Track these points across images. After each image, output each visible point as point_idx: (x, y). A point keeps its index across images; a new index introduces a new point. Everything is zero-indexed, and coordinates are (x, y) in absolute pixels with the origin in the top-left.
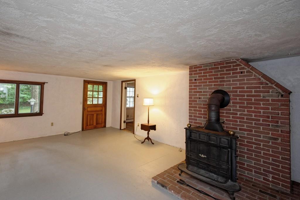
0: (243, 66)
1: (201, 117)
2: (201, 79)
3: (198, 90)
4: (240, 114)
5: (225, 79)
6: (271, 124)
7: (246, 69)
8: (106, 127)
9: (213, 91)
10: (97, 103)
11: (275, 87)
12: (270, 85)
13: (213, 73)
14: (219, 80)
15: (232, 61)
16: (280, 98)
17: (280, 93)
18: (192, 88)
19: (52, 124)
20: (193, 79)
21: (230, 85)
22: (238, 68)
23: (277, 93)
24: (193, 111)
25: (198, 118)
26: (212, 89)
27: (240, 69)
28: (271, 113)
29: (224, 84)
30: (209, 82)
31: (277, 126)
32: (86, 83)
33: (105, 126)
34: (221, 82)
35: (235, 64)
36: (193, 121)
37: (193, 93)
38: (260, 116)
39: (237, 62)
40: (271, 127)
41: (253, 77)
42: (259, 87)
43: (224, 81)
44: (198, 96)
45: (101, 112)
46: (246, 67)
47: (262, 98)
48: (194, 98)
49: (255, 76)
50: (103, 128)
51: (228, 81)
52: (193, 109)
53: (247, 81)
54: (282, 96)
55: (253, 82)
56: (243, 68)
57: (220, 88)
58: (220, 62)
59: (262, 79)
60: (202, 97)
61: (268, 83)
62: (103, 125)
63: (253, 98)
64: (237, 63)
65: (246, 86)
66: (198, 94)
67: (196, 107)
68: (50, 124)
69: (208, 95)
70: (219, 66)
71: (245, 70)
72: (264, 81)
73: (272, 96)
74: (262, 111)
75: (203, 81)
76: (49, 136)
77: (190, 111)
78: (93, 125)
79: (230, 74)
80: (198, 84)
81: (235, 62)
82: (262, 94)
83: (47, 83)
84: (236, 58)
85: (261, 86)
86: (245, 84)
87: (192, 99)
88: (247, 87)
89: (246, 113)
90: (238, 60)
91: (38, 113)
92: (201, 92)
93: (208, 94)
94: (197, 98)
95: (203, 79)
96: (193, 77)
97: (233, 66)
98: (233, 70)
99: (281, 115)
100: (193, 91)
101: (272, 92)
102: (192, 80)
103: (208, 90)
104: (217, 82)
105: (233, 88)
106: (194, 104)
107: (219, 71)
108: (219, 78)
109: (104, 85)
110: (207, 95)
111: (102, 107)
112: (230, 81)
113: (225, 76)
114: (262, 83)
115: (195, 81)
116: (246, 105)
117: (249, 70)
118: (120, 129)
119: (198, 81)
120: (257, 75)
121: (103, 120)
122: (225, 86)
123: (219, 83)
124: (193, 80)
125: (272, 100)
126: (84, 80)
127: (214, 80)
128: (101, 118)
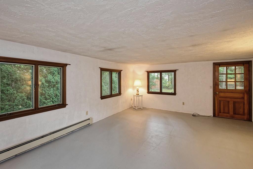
10: (234, 88)
19: (183, 104)
32: (216, 66)
45: (243, 100)
68: (182, 104)
76: (181, 113)
78: (229, 113)
83: (178, 70)
91: (173, 93)
109: (246, 65)
111: (244, 94)
126: (214, 63)
128: (242, 108)
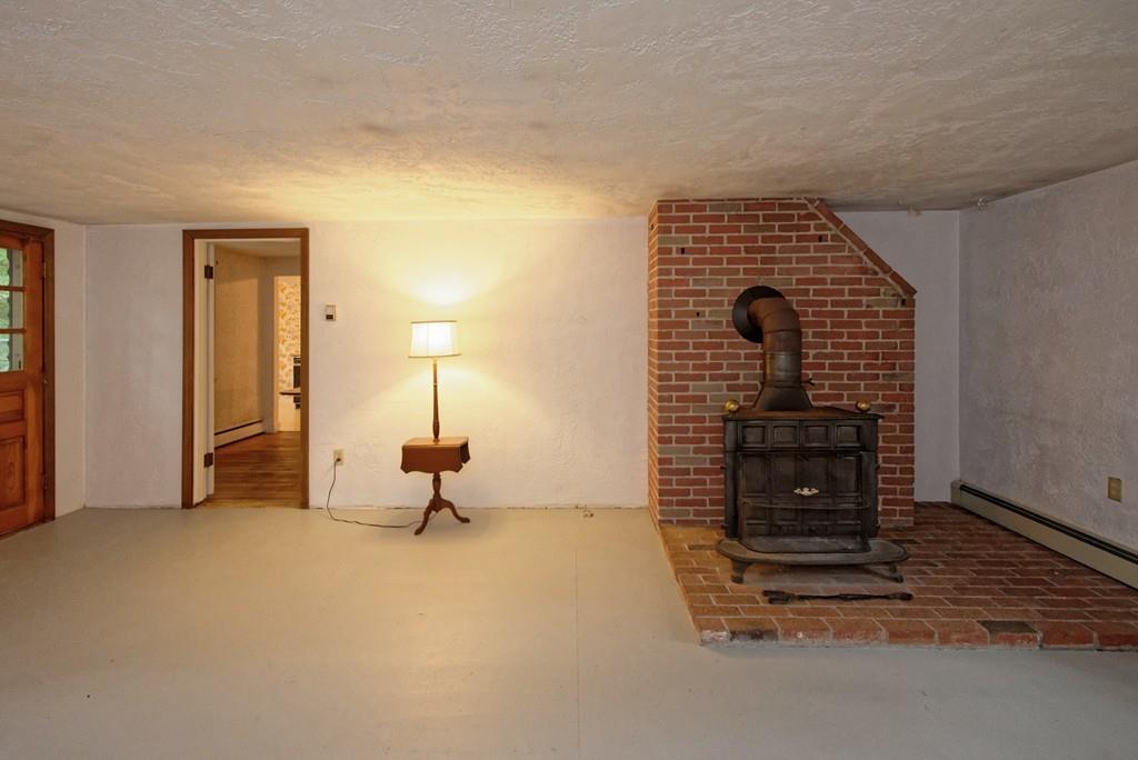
0: (824, 220)
1: (703, 378)
2: (703, 251)
3: (691, 287)
4: (815, 357)
5: (777, 255)
6: (881, 372)
7: (830, 230)
8: (57, 514)
9: (742, 289)
11: (890, 280)
12: (881, 275)
13: (742, 234)
14: (759, 256)
15: (795, 201)
16: (899, 308)
17: (899, 295)
18: (671, 280)
20: (674, 247)
21: (789, 272)
22: (812, 223)
23: (893, 295)
24: (674, 361)
25: (691, 383)
26: (737, 282)
27: (816, 229)
28: (881, 345)
29: (774, 269)
30: (730, 261)
31: (893, 376)
33: (47, 514)
34: (764, 261)
35: (803, 212)
36: (674, 394)
37: (674, 298)
38: (861, 356)
39: (809, 206)
40: (881, 381)
41: (846, 254)
42: (859, 281)
43: (773, 261)
44: (691, 308)
45: (20, 424)
46: (831, 225)
47: (864, 308)
48: (678, 314)
49: (851, 250)
50: (36, 528)
51: (783, 261)
52: (674, 352)
53: (832, 262)
54: (903, 302)
55: (846, 266)
56: (824, 227)
57: (762, 281)
58: (763, 199)
59: (865, 258)
60: (707, 310)
61: (877, 269)
62: (32, 507)
63: (846, 310)
64: (807, 209)
65: (829, 277)
66: (691, 300)
67: (686, 346)
69: (726, 303)
70: (760, 213)
71: (828, 233)
72: (870, 264)
73: (883, 303)
74: (864, 342)
75: (708, 256)
77: (664, 362)
79: (789, 239)
80: (691, 266)
81: (804, 207)
82: (864, 299)
84: (808, 196)
85: (863, 277)
86: (828, 270)
87: (670, 316)
88: (832, 279)
89: (829, 350)
90: (811, 201)
92: (702, 293)
93: (726, 299)
94: (688, 314)
95: (709, 250)
96: (674, 241)
97: (800, 218)
98: (798, 228)
99: (901, 348)
100: (674, 289)
101: (885, 294)
102: (669, 251)
103: (725, 287)
104: (754, 261)
105: (799, 281)
106: (679, 335)
107: (761, 229)
108: (760, 250)
109: (28, 247)
110: (721, 303)
111: (22, 393)
112: (789, 261)
113: (778, 246)
114: (864, 271)
115: (681, 256)
116: (829, 329)
117: (839, 233)
118: (187, 503)
119: (691, 257)
120: (854, 247)
121: (33, 480)
122: (776, 276)
123: (759, 266)
124: (674, 250)
125: (886, 314)
127: (743, 255)
128: (17, 467)
